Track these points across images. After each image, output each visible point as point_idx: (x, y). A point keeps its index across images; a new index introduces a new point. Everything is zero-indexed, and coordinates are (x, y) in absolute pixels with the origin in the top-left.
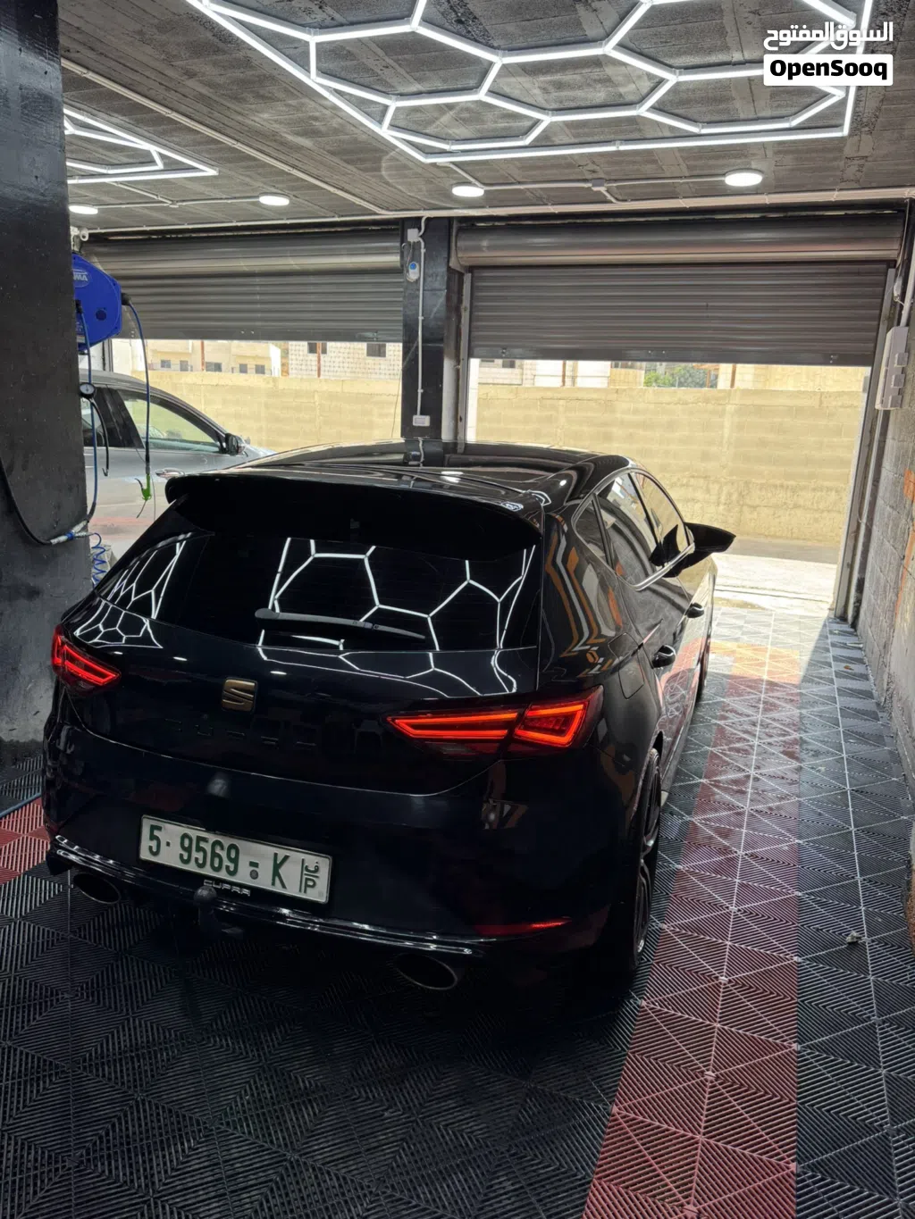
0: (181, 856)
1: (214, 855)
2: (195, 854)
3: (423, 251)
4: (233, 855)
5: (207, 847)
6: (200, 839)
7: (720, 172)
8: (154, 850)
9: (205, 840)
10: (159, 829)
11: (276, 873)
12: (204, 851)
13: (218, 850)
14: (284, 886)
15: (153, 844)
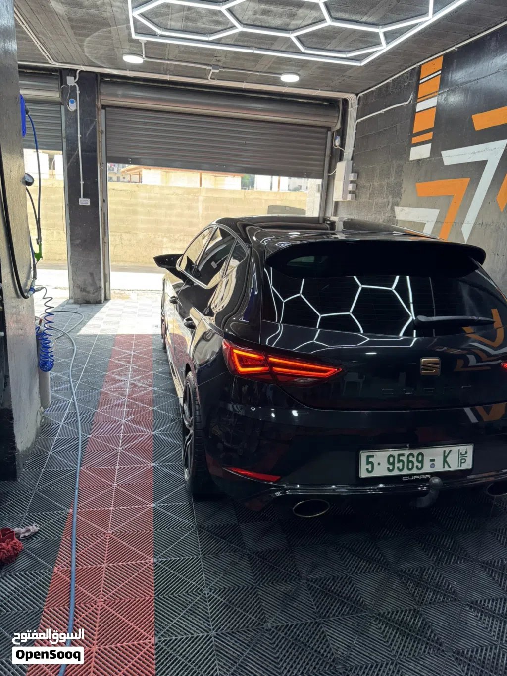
0: (388, 468)
1: (409, 461)
2: (397, 465)
3: (78, 92)
4: (420, 458)
5: (405, 458)
6: (399, 455)
7: (281, 72)
8: (370, 470)
9: (403, 455)
10: (372, 456)
11: (445, 461)
12: (403, 461)
13: (411, 458)
14: (449, 466)
15: (369, 467)
